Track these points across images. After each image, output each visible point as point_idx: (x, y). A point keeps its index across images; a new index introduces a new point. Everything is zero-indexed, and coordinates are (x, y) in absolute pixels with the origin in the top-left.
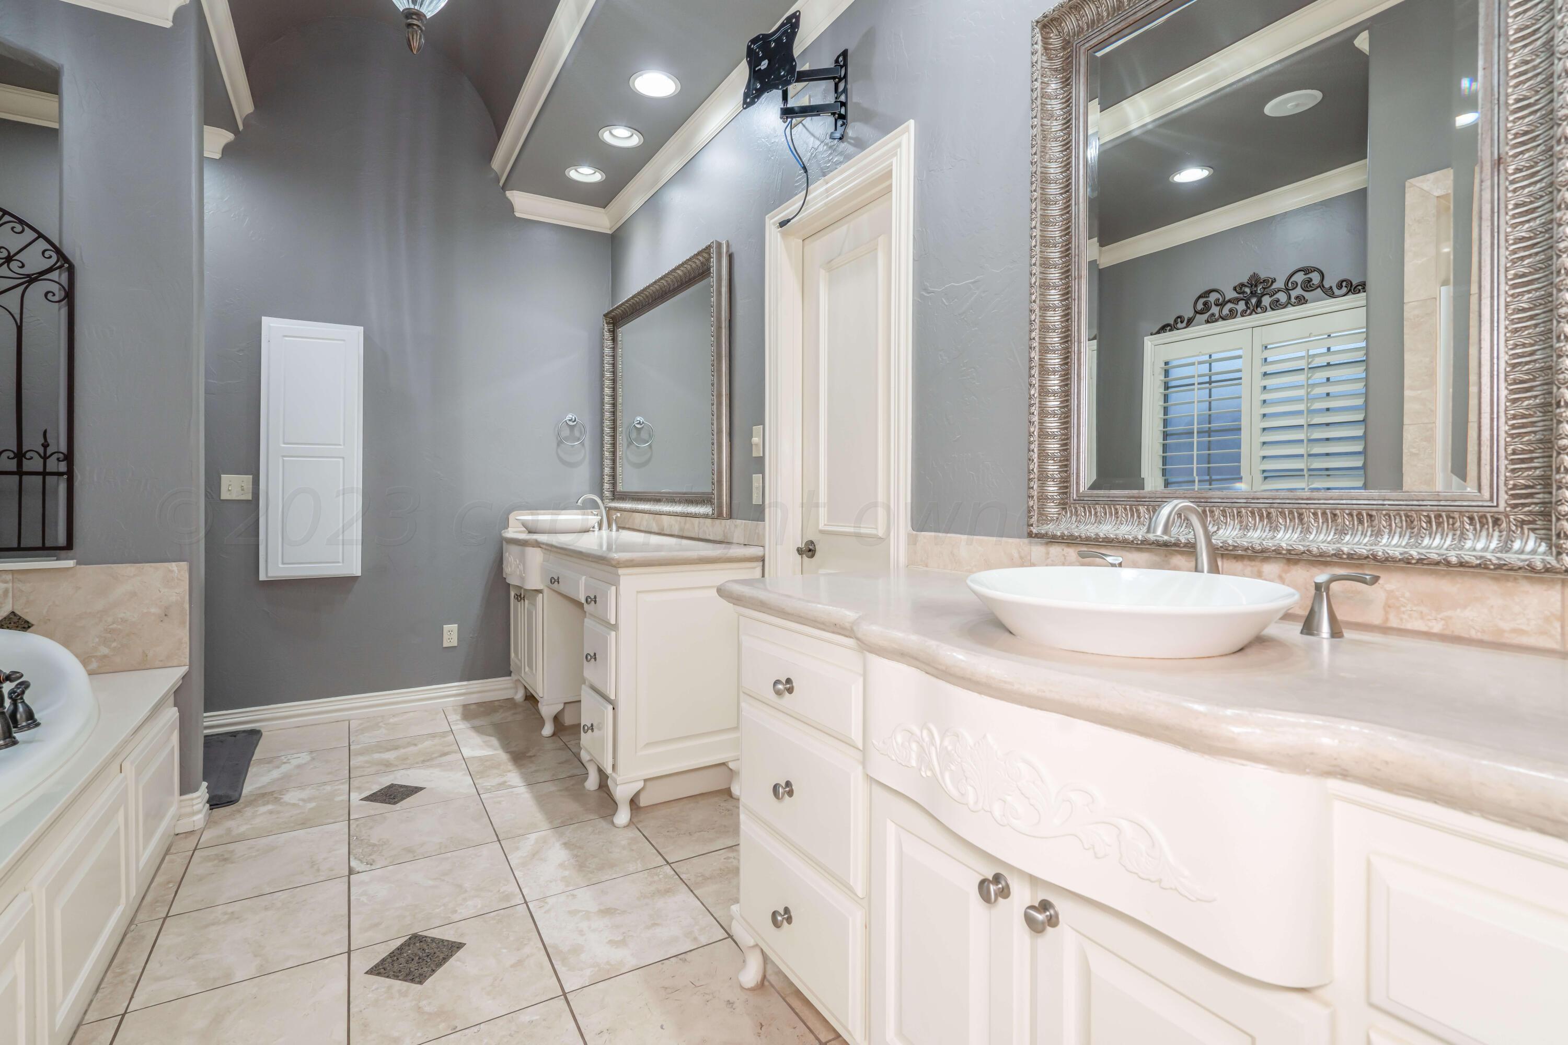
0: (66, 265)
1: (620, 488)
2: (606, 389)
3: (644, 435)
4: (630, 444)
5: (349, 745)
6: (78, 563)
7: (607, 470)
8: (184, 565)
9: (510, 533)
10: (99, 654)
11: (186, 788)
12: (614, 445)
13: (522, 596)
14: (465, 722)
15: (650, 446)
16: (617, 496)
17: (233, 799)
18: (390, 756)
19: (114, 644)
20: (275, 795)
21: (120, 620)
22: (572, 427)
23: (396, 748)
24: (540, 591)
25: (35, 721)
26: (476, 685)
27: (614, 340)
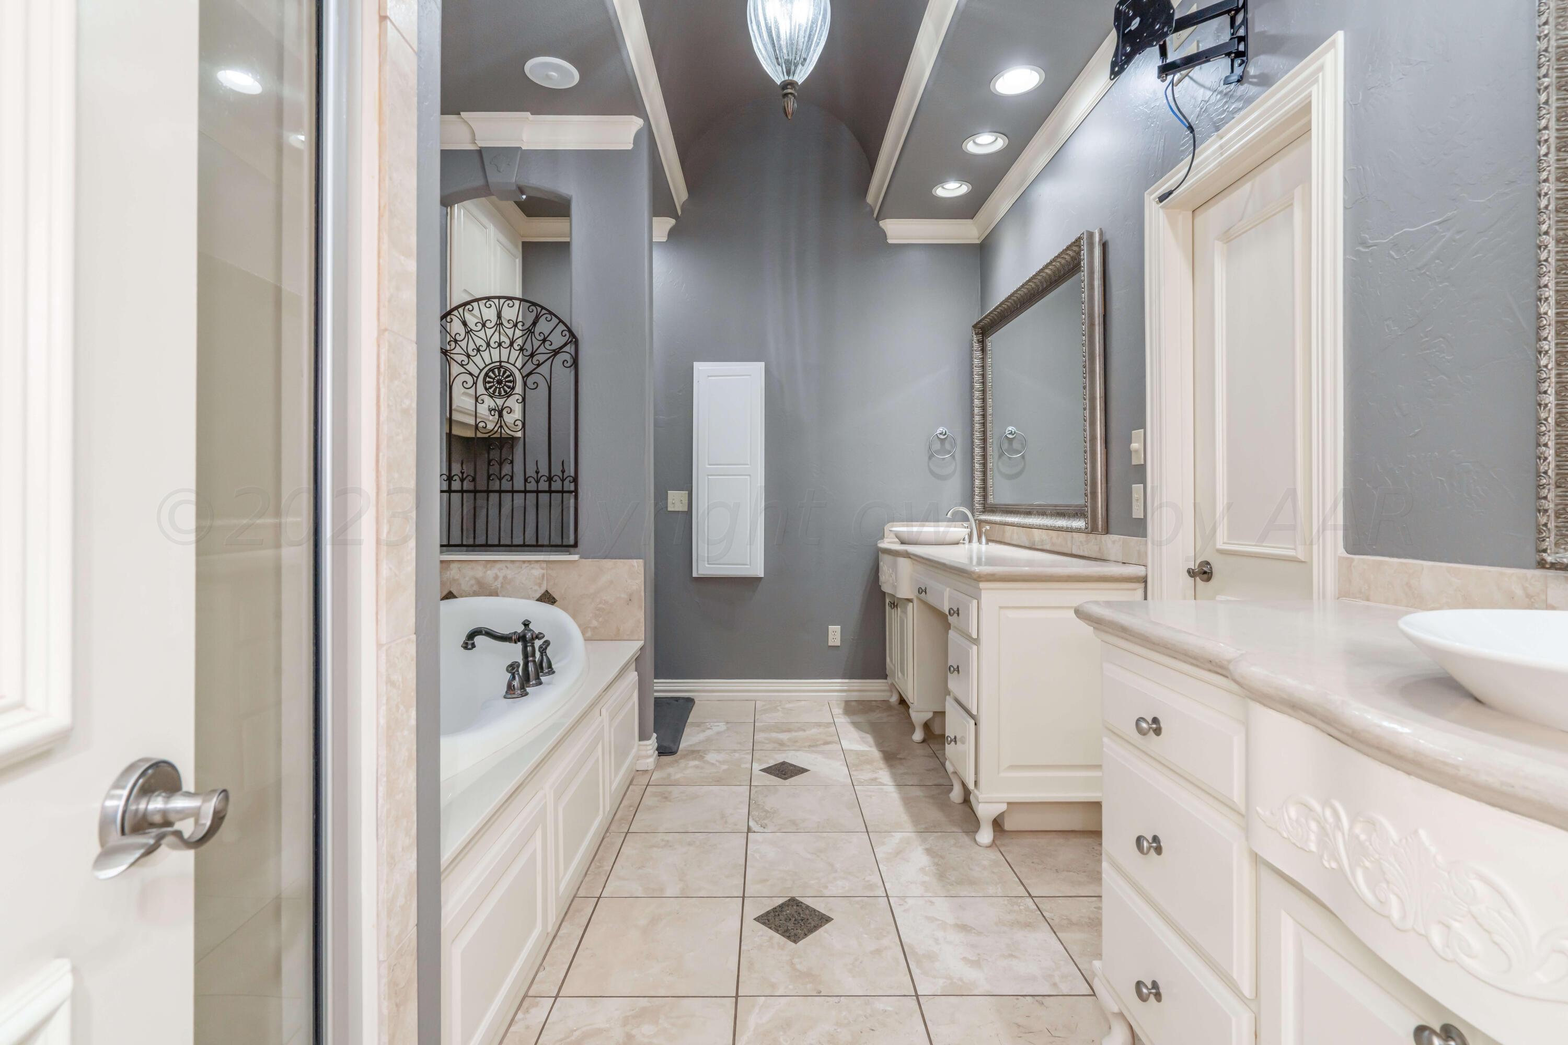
0: (574, 340)
1: (991, 500)
2: (976, 400)
3: (1016, 445)
4: (1001, 455)
5: (754, 722)
6: (581, 558)
7: (977, 482)
8: (639, 562)
9: (884, 544)
10: (592, 626)
11: (643, 737)
12: (984, 457)
13: (896, 604)
14: (847, 717)
15: (1023, 457)
16: (988, 508)
17: (673, 750)
18: (784, 736)
19: (601, 619)
20: (700, 754)
21: (603, 602)
22: (942, 441)
23: (789, 731)
24: (910, 600)
26: (857, 684)
27: (983, 350)
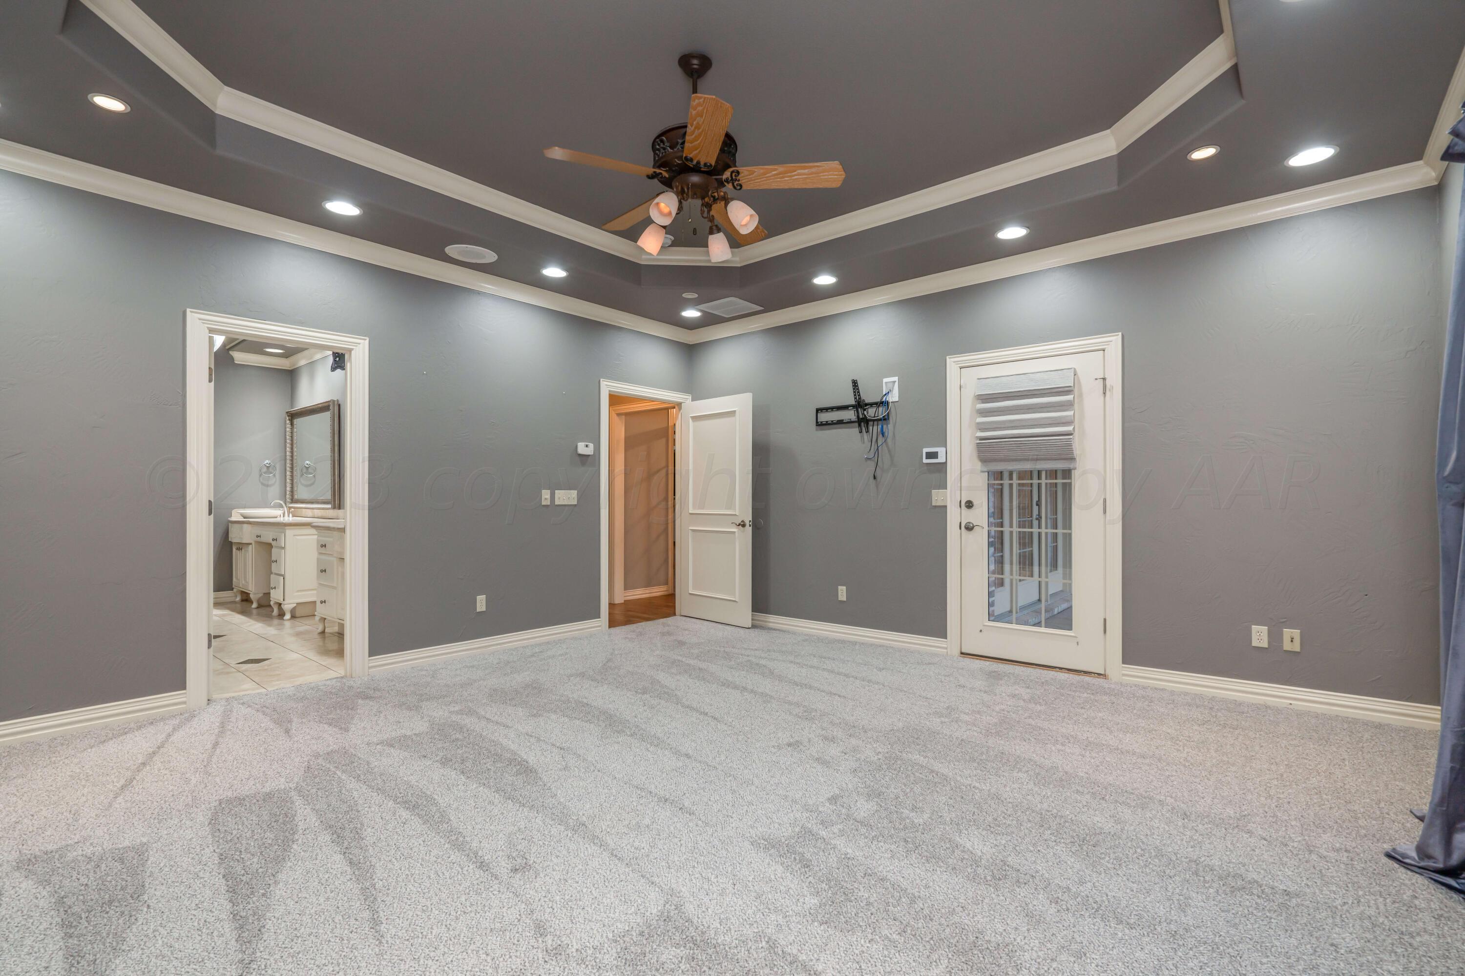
1: (296, 497)
2: (288, 449)
3: (310, 470)
4: (302, 475)
7: (288, 489)
12: (292, 476)
13: (239, 547)
15: (314, 476)
16: (293, 501)
22: (268, 467)
24: (249, 544)
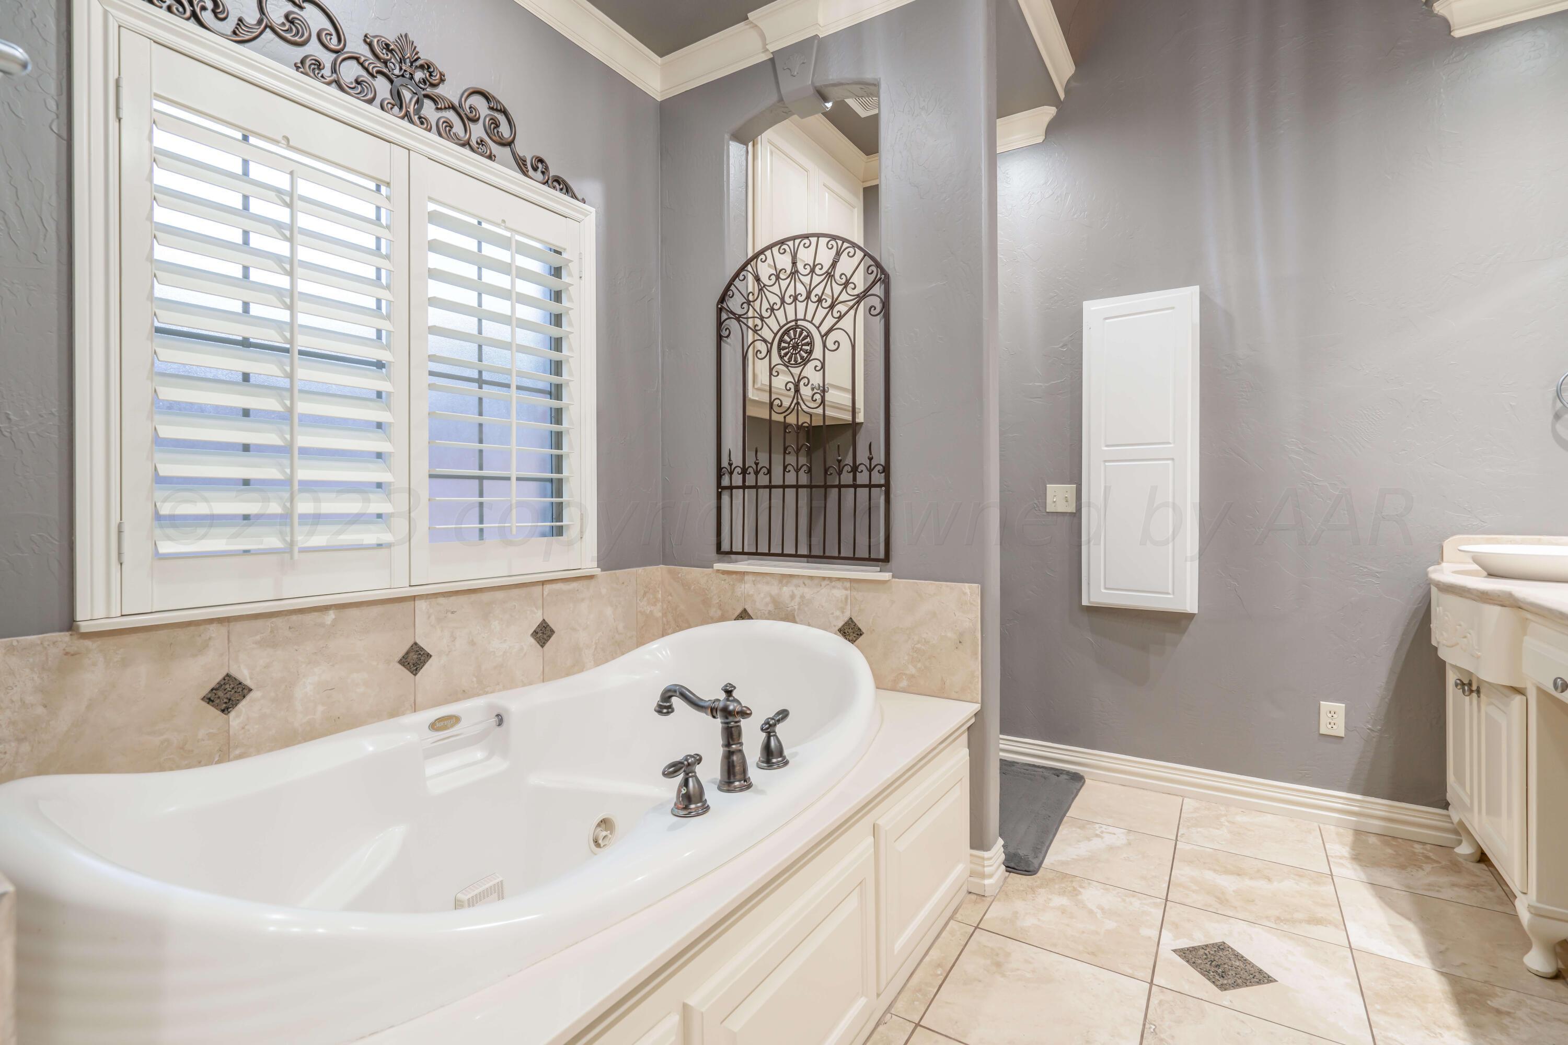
0: (883, 276)
5: (1177, 841)
6: (893, 577)
8: (976, 587)
9: (1444, 573)
10: (908, 672)
11: (978, 843)
13: (1474, 688)
14: (1357, 867)
17: (1031, 869)
18: (1228, 883)
19: (919, 665)
21: (923, 640)
23: (1239, 873)
25: (784, 758)
26: (1379, 805)
